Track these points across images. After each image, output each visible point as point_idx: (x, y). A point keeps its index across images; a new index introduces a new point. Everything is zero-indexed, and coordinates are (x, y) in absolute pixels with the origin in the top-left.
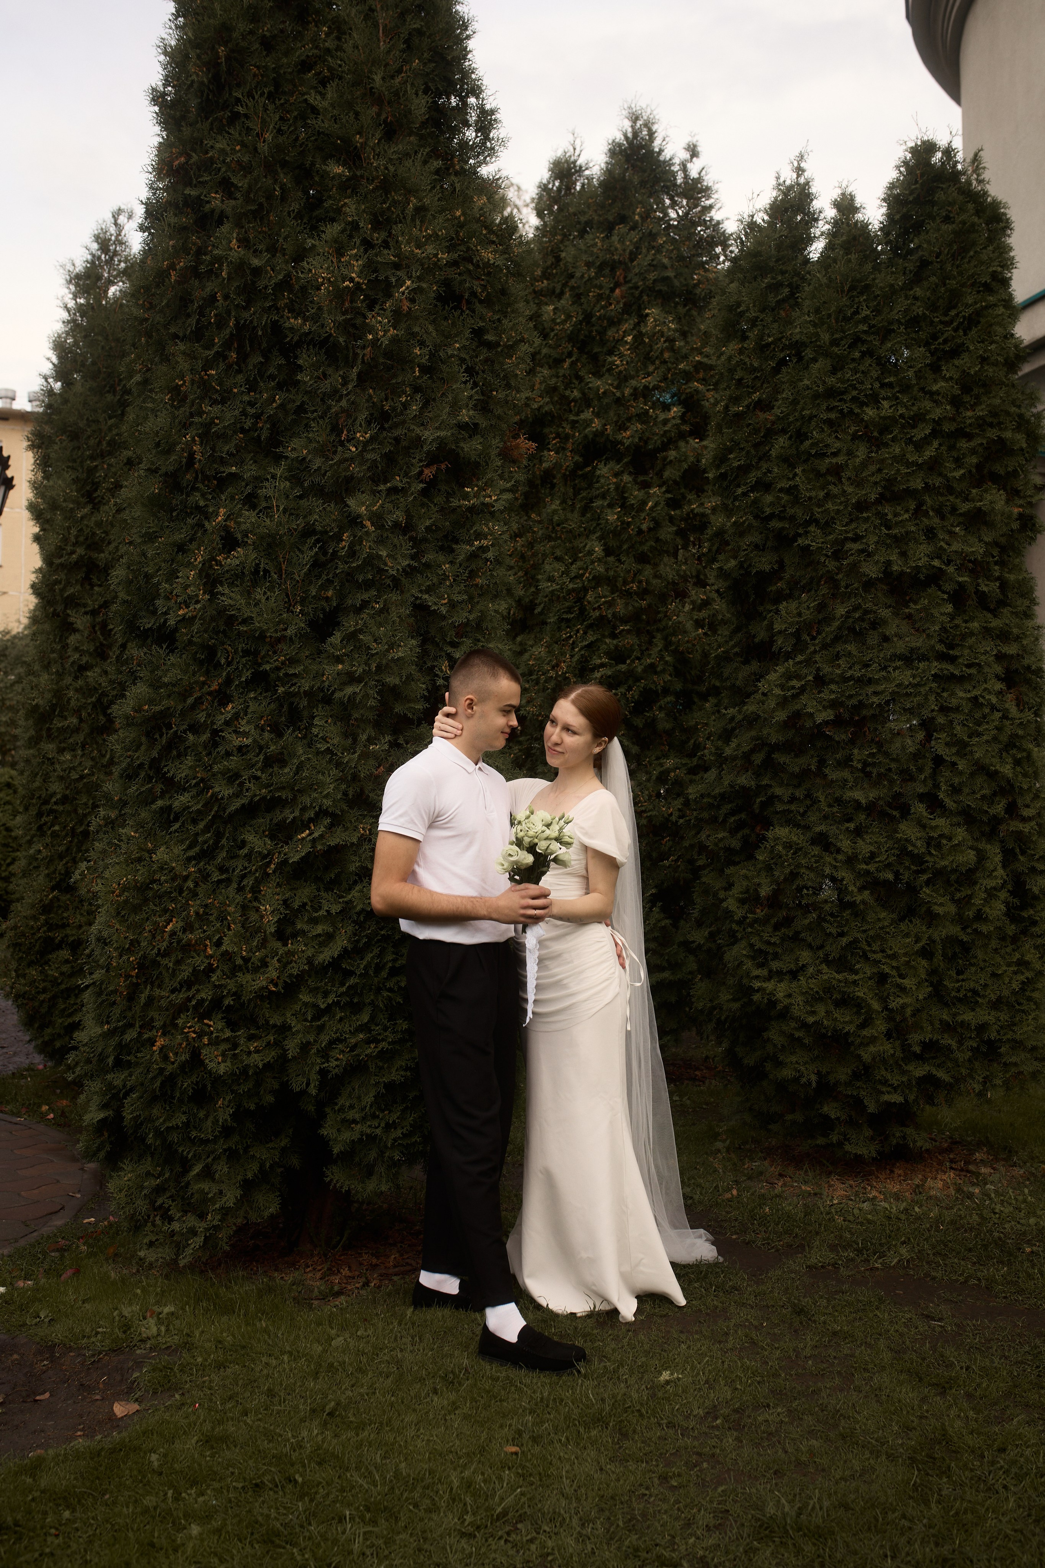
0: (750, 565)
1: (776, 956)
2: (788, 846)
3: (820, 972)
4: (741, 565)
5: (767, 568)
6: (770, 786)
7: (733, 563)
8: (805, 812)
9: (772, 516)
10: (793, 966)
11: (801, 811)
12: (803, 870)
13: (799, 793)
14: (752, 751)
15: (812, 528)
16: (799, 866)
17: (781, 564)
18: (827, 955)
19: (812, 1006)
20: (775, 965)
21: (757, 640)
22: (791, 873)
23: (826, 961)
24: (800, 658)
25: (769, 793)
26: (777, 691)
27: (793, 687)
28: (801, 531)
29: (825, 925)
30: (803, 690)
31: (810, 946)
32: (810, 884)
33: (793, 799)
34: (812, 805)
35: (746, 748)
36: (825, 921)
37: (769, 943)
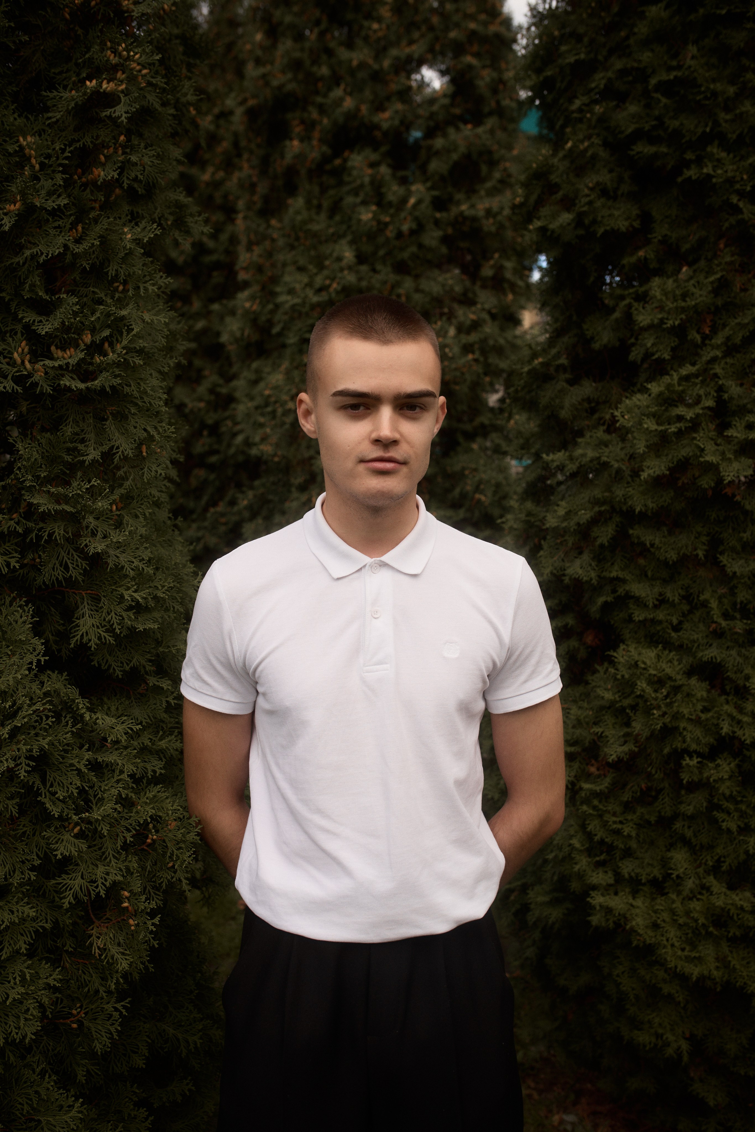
0: (594, 222)
1: (628, 853)
2: (658, 682)
3: (705, 888)
4: (579, 222)
5: (623, 225)
6: (624, 581)
7: (566, 217)
8: (680, 623)
9: (638, 135)
10: (657, 873)
11: (675, 621)
12: (682, 725)
13: (672, 594)
14: (594, 521)
15: (713, 149)
16: (677, 716)
17: (646, 218)
18: (719, 862)
19: (694, 947)
20: (627, 868)
21: (596, 346)
22: (665, 727)
23: (715, 870)
24: (687, 370)
25: (621, 591)
26: (650, 425)
27: (680, 418)
28: (689, 156)
29: (719, 815)
30: (695, 425)
31: (686, 842)
32: (694, 747)
33: (662, 601)
34: (690, 612)
35: (585, 516)
36: (719, 807)
37: (618, 832)
